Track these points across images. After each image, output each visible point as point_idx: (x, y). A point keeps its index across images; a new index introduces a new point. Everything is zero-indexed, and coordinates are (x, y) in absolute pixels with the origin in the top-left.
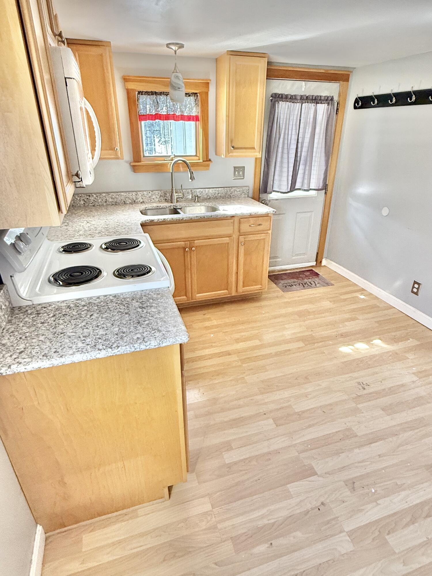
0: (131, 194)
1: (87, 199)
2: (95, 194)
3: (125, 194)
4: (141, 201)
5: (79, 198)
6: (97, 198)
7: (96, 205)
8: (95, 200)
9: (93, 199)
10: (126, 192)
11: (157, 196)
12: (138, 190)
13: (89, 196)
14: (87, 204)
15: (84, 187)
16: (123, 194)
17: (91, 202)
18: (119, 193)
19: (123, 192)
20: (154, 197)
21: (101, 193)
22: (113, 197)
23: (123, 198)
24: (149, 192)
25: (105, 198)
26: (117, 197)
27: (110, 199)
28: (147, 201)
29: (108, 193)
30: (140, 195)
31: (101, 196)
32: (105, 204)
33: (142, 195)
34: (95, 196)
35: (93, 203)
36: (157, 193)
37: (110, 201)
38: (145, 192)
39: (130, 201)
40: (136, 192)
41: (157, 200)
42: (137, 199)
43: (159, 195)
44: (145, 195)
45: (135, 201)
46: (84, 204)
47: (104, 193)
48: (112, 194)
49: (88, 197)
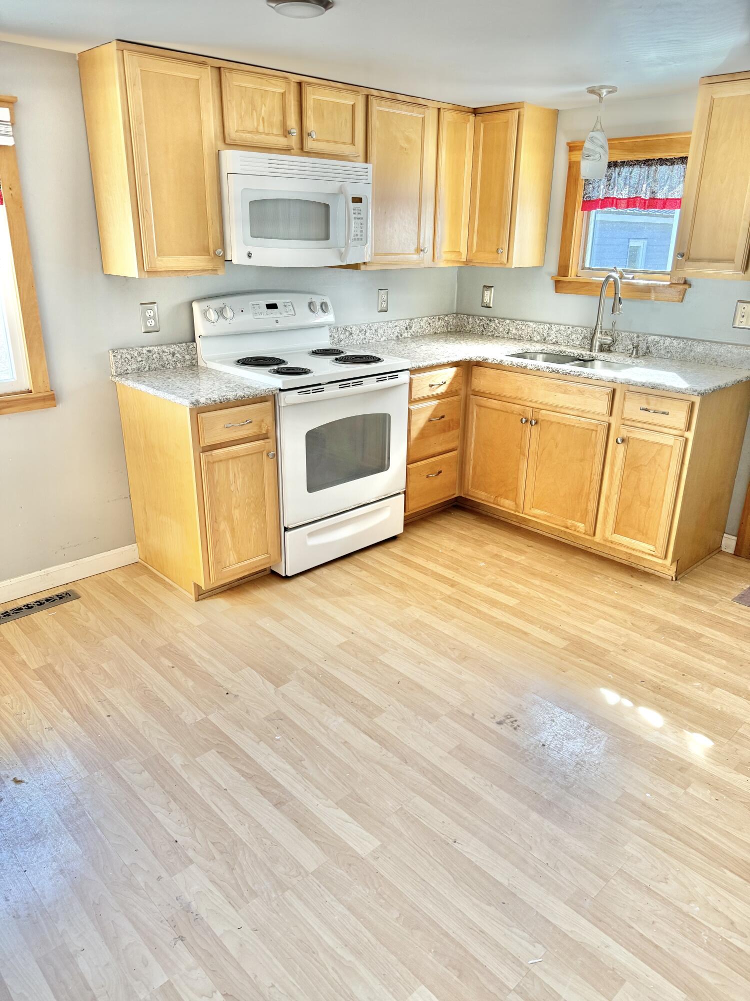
0: (542, 327)
1: (488, 324)
2: (498, 318)
3: (534, 326)
4: (554, 341)
5: (478, 322)
6: (498, 325)
7: (495, 335)
8: (496, 328)
9: (494, 326)
10: (535, 322)
11: (579, 336)
12: (554, 322)
13: (491, 320)
14: (486, 332)
15: (490, 307)
16: (531, 324)
17: (491, 331)
18: (527, 323)
19: (531, 322)
20: (574, 337)
21: (504, 319)
22: (518, 327)
23: (530, 330)
24: (569, 328)
25: (508, 328)
26: (523, 328)
27: (514, 330)
28: (562, 341)
29: (513, 320)
30: (554, 330)
31: (504, 323)
32: (506, 336)
33: (557, 331)
34: (497, 321)
35: (492, 331)
36: (580, 331)
37: (513, 332)
38: (562, 326)
39: (539, 338)
40: (550, 324)
41: (578, 343)
42: (549, 336)
43: (583, 335)
44: (562, 332)
45: (545, 339)
46: (482, 331)
47: (509, 319)
48: (518, 322)
49: (488, 322)
